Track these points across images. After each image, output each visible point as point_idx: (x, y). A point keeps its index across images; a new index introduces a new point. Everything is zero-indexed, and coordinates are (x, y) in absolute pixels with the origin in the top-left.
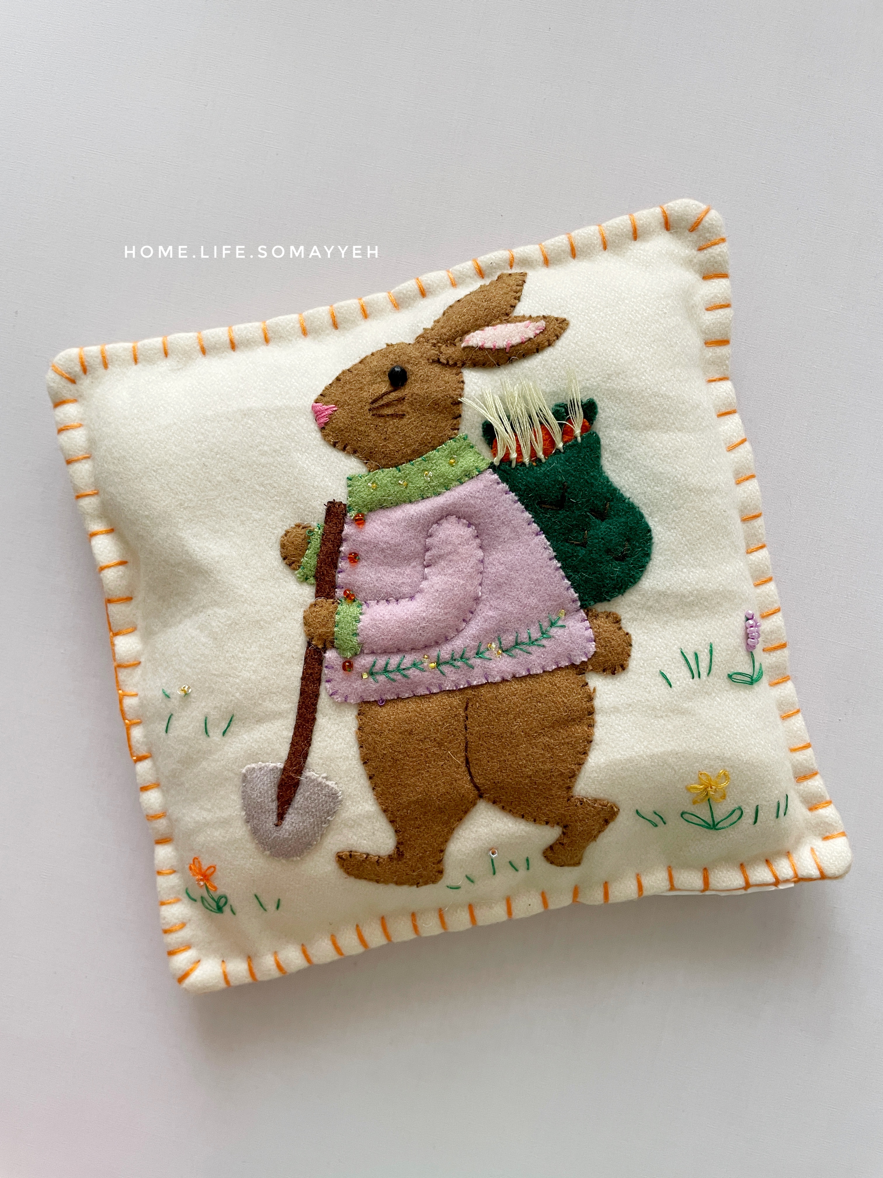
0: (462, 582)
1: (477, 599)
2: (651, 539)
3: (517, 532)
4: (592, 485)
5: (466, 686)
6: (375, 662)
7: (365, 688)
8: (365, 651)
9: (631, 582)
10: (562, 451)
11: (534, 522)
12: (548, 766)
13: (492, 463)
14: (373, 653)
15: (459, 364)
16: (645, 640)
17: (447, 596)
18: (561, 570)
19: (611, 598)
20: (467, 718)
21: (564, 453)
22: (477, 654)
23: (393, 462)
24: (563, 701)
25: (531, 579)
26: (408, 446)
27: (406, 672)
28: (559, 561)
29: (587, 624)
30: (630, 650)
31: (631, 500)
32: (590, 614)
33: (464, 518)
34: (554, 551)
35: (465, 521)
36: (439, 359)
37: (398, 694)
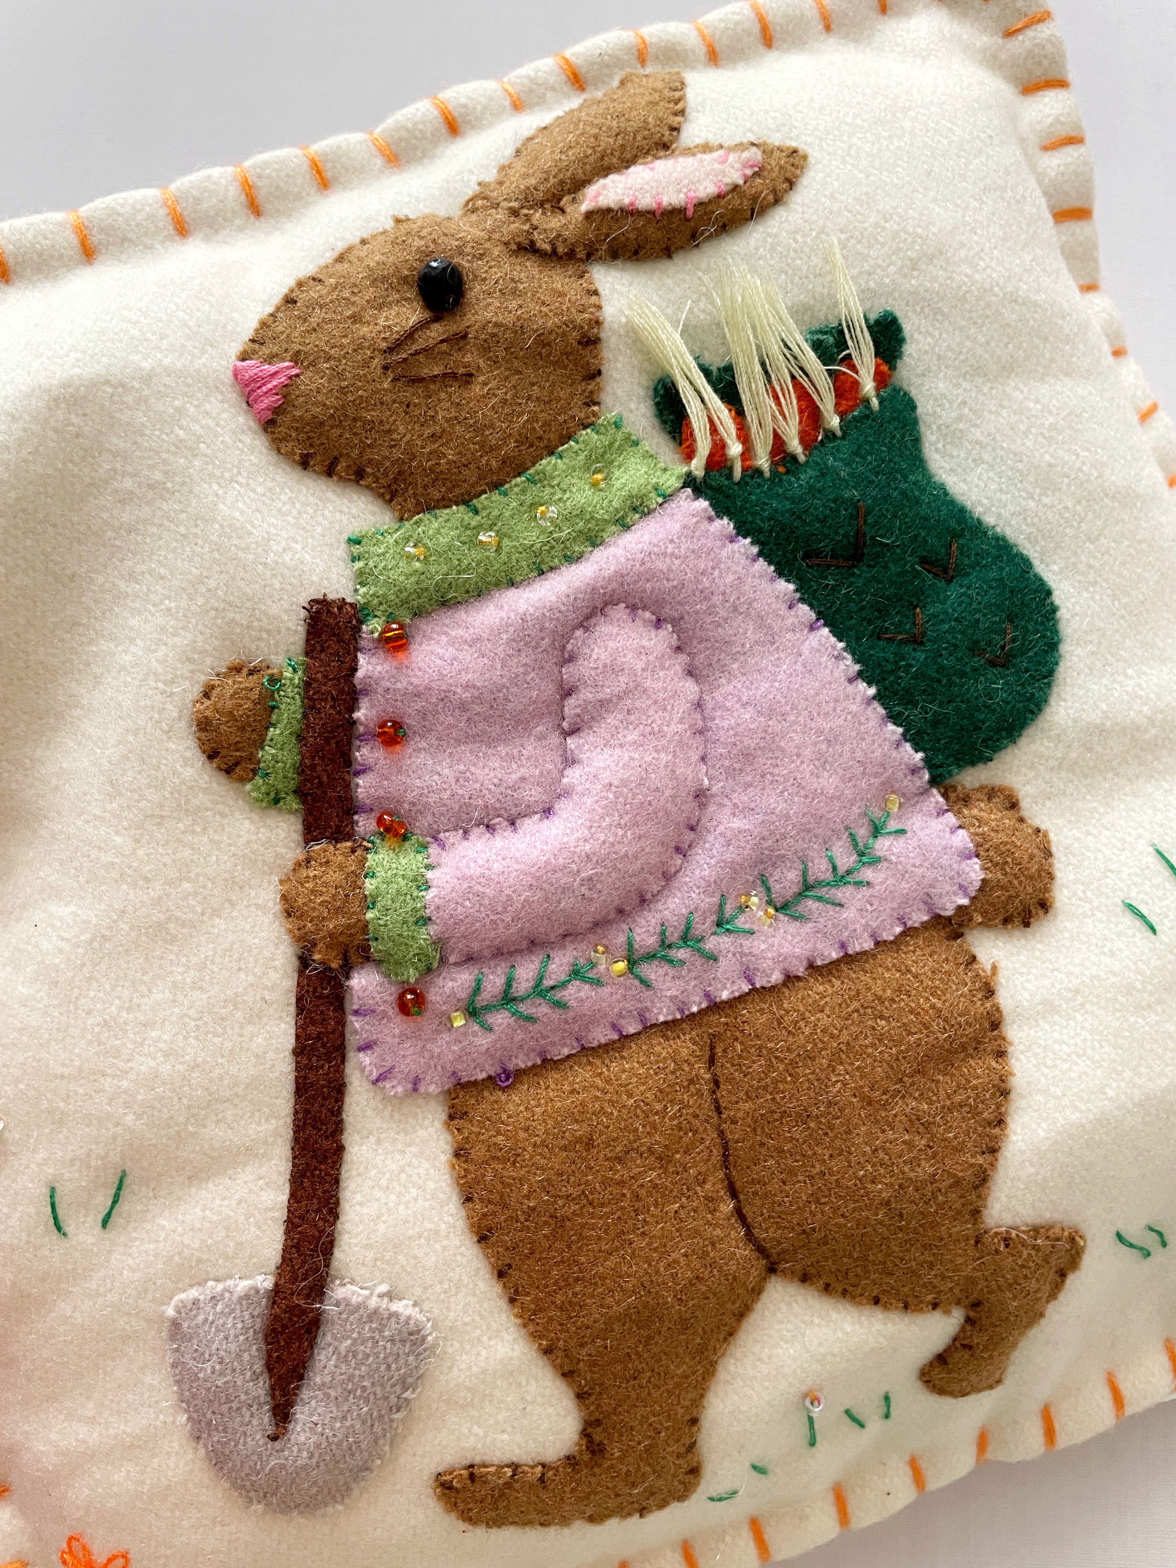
0: (664, 758)
1: (701, 796)
2: (1054, 610)
3: (770, 627)
4: (917, 502)
5: (704, 1006)
6: (479, 982)
7: (463, 1049)
8: (452, 959)
9: (1032, 712)
10: (839, 433)
11: (802, 600)
12: (927, 1168)
13: (689, 474)
14: (470, 959)
15: (581, 254)
16: (1077, 839)
17: (634, 795)
18: (876, 704)
19: (995, 751)
20: (717, 1083)
21: (843, 438)
22: (719, 924)
23: (457, 491)
24: (933, 1007)
25: (820, 732)
26: (492, 449)
27: (558, 995)
28: (870, 684)
29: (951, 819)
30: (1051, 865)
31: (998, 530)
32: (952, 796)
33: (644, 608)
34: (857, 662)
35: (648, 615)
36: (532, 243)
37: (542, 1054)
